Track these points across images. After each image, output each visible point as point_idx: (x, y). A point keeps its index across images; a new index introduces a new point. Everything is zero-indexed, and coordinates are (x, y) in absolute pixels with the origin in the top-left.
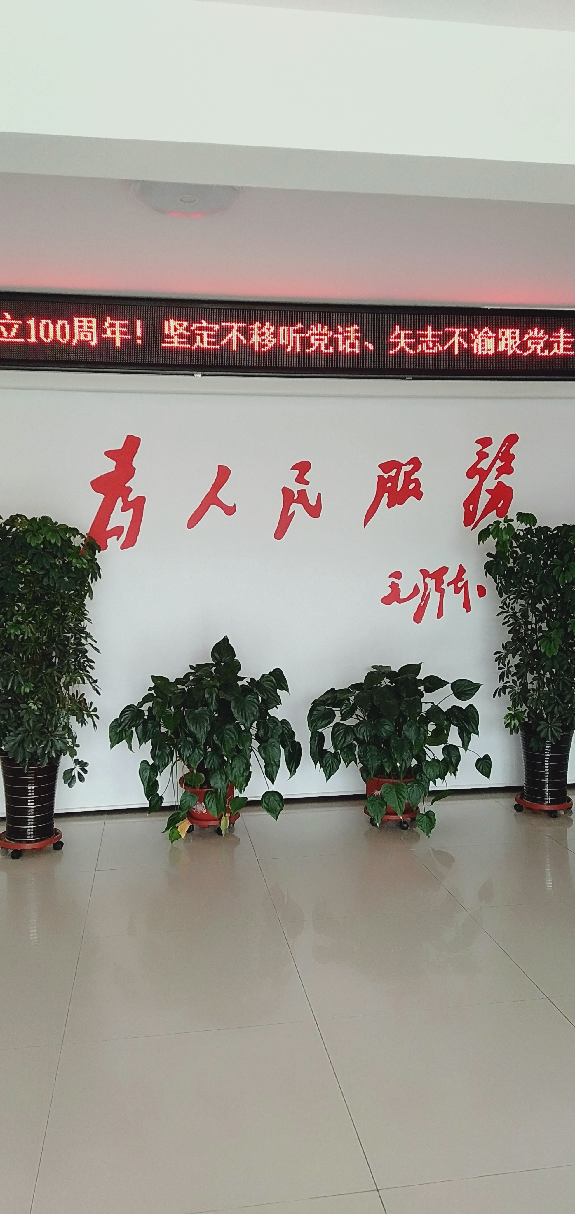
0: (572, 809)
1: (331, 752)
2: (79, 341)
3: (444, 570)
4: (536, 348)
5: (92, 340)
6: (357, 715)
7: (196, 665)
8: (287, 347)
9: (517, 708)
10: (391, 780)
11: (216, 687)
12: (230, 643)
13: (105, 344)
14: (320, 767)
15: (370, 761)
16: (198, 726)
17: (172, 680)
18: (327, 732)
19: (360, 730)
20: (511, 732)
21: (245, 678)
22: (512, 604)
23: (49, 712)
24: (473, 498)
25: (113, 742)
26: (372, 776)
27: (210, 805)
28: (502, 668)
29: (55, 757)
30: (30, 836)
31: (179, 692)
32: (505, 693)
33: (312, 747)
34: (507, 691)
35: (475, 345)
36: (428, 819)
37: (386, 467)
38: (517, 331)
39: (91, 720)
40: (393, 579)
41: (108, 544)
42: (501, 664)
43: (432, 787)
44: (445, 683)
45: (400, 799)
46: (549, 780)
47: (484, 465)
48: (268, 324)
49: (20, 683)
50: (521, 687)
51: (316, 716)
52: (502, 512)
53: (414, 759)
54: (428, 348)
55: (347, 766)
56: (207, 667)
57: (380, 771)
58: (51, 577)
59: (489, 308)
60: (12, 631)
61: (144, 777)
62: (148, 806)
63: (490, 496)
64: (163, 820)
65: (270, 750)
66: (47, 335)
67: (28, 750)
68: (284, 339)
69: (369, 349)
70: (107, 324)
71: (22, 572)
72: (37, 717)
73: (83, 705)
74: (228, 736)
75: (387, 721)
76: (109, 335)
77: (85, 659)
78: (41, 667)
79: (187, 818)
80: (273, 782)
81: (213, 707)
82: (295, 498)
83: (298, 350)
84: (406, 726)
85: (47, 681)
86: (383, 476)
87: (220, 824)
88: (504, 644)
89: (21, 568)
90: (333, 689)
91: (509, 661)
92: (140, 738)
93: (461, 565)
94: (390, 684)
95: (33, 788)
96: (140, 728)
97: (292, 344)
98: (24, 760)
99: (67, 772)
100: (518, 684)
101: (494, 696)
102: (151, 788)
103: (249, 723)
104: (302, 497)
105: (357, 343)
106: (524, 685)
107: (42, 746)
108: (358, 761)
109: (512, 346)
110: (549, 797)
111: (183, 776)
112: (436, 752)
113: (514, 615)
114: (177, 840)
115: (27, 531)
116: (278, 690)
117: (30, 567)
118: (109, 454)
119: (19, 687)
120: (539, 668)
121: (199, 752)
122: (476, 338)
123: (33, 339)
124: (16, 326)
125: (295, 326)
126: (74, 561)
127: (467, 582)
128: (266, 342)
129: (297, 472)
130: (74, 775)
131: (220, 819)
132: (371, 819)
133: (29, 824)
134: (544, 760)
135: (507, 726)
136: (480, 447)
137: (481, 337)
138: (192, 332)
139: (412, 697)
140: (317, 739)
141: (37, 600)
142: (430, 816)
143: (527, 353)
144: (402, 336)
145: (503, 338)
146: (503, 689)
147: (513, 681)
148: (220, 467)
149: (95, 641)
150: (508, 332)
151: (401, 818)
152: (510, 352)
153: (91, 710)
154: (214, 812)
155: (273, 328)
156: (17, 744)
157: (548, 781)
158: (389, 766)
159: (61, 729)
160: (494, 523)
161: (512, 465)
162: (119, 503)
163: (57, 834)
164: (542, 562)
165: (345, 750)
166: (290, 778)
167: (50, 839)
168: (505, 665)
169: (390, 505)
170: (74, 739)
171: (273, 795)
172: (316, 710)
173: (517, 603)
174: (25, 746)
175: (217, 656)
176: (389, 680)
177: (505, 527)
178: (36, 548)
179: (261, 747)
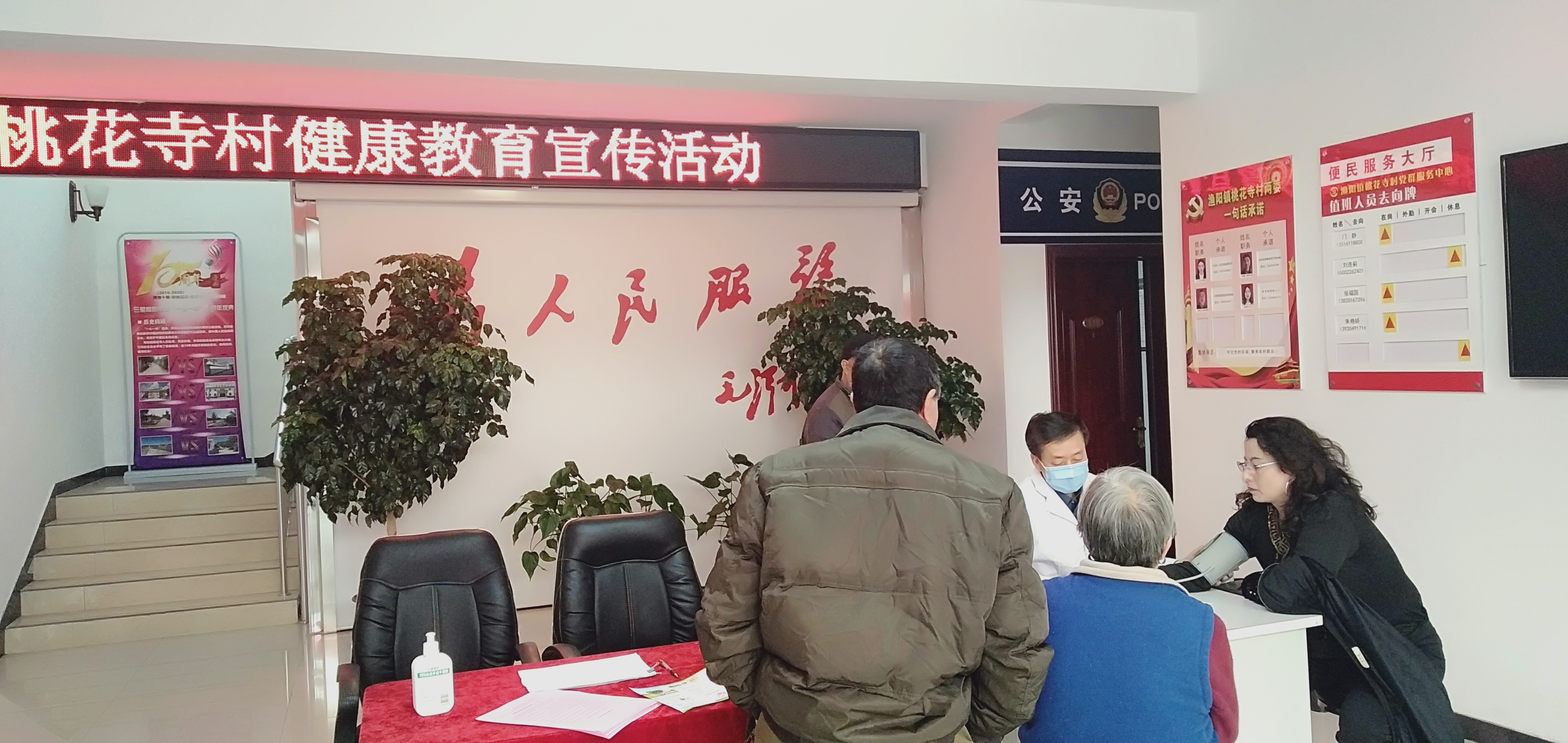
3: (773, 369)
37: (716, 273)
40: (727, 379)
47: (806, 270)
82: (631, 304)
86: (714, 282)
104: (638, 304)
129: (632, 280)
136: (802, 254)
148: (557, 276)
161: (831, 270)
169: (721, 309)
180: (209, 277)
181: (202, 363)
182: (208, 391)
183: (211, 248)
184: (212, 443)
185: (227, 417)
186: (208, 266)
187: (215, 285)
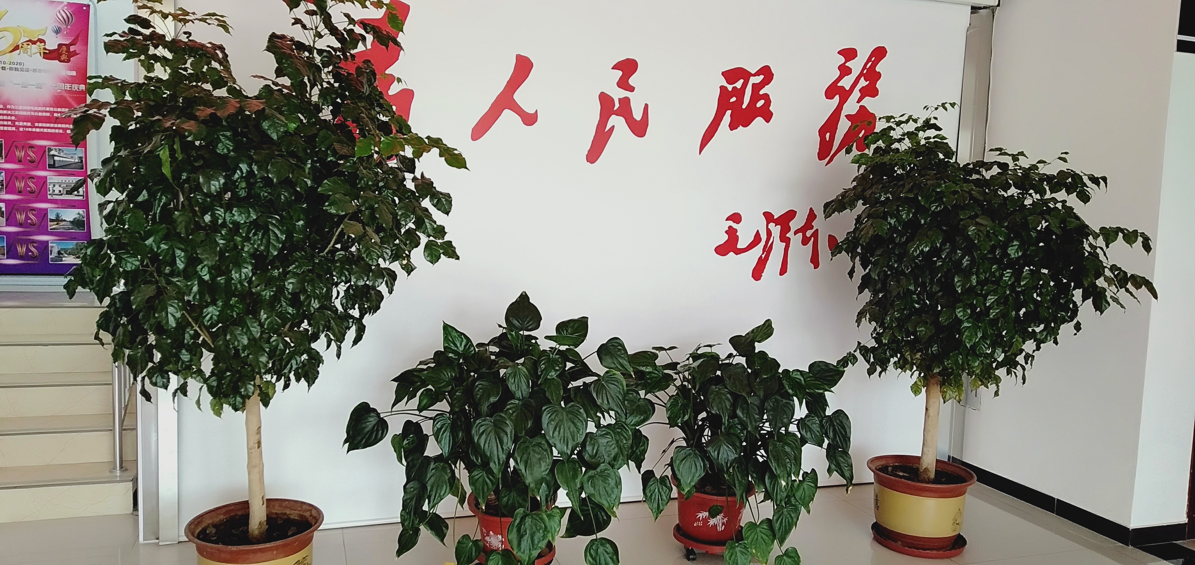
3: (791, 215)
37: (732, 75)
40: (731, 223)
47: (846, 83)
63: (850, 123)
82: (615, 109)
86: (726, 87)
93: (811, 209)
104: (625, 106)
127: (817, 230)
129: (619, 73)
136: (842, 60)
148: (518, 57)
161: (877, 86)
169: (733, 126)
180: (56, 47)
181: (45, 151)
182: (52, 186)
183: (59, 12)
184: (55, 248)
185: (74, 219)
186: (55, 34)
187: (62, 59)
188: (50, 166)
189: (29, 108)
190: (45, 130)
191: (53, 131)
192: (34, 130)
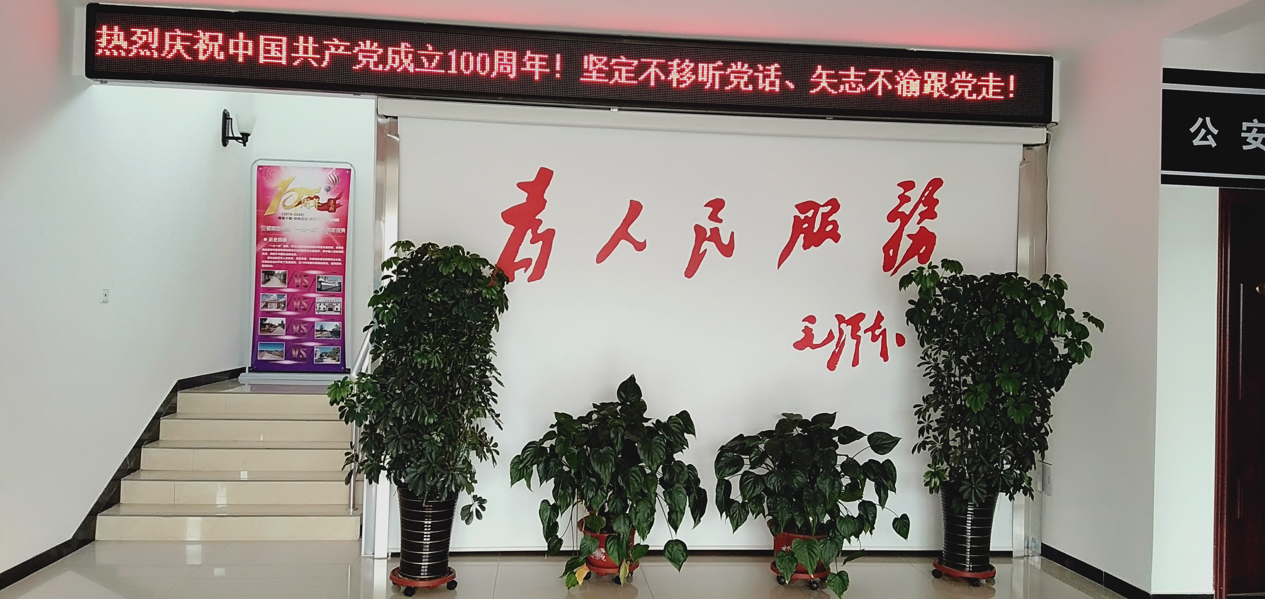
0: (994, 578)
1: (738, 502)
2: (498, 73)
3: (861, 317)
4: (963, 92)
5: (511, 73)
6: (766, 465)
7: (600, 404)
8: (705, 83)
9: (937, 466)
10: (802, 536)
11: (622, 427)
12: (637, 382)
13: (525, 77)
14: (725, 517)
15: (780, 513)
16: (603, 467)
17: (575, 418)
18: (735, 480)
19: (770, 479)
20: (931, 492)
21: (651, 419)
22: (934, 355)
23: (451, 445)
24: (894, 243)
25: (513, 479)
26: (782, 531)
27: (612, 549)
28: (922, 423)
29: (454, 491)
30: (424, 575)
31: (583, 431)
32: (925, 449)
33: (718, 496)
34: (928, 447)
35: (899, 87)
36: (839, 579)
37: (803, 207)
38: (944, 74)
39: (491, 455)
40: (807, 324)
41: (515, 276)
42: (921, 418)
43: (846, 546)
44: (862, 435)
45: (812, 557)
46: (971, 545)
47: (906, 209)
48: (687, 61)
49: (423, 412)
50: (943, 443)
51: (724, 462)
52: (924, 258)
53: (827, 514)
54: (851, 88)
55: (756, 518)
56: (612, 406)
57: (791, 526)
58: (460, 306)
59: (915, 50)
60: (419, 360)
61: (544, 517)
62: (546, 549)
63: (911, 241)
64: (561, 565)
65: (676, 497)
66: (467, 67)
67: (428, 483)
68: (703, 76)
69: (789, 88)
70: (526, 58)
71: (432, 300)
72: (439, 449)
73: (484, 440)
74: (632, 478)
75: (799, 471)
76: (528, 68)
77: (489, 392)
78: (445, 398)
79: (585, 564)
80: (676, 530)
81: (618, 448)
82: (707, 236)
83: (717, 87)
84: (819, 479)
85: (451, 413)
86: (799, 217)
87: (619, 572)
88: (925, 397)
89: (431, 296)
90: (741, 435)
91: (930, 415)
92: (541, 476)
93: (879, 312)
94: (802, 433)
95: (430, 522)
96: (541, 466)
97: (710, 81)
98: (424, 493)
99: (464, 508)
100: (940, 440)
101: (913, 452)
102: (550, 530)
103: (655, 466)
104: (715, 236)
105: (778, 82)
106: (946, 441)
107: (443, 479)
108: (766, 513)
109: (938, 88)
110: (970, 564)
111: (583, 519)
112: (850, 509)
113: (936, 367)
114: (574, 586)
115: (438, 260)
116: (685, 434)
117: (441, 296)
118: (521, 186)
119: (423, 417)
120: (962, 424)
121: (601, 493)
122: (902, 80)
123: (453, 71)
124: (437, 58)
125: (714, 63)
126: (484, 291)
127: (885, 330)
128: (685, 78)
129: (710, 210)
130: (472, 512)
131: (619, 568)
132: (778, 576)
133: (424, 560)
134: (965, 523)
135: (926, 485)
136: (901, 190)
137: (906, 78)
138: (611, 67)
139: (826, 448)
140: (724, 487)
141: (445, 330)
142: (843, 577)
143: (954, 97)
144: (824, 76)
145: (929, 81)
146: (923, 445)
147: (934, 436)
148: (632, 202)
149: (500, 374)
150: (934, 75)
151: (812, 576)
152: (936, 95)
153: (491, 445)
154: (615, 558)
155: (692, 65)
156: (418, 476)
157: (969, 547)
158: (801, 520)
159: (461, 463)
160: (917, 269)
161: (935, 210)
162: (529, 235)
163: (451, 573)
164: (968, 312)
165: (754, 500)
166: (694, 527)
167: (444, 578)
168: (925, 420)
169: (806, 247)
170: (473, 474)
171: (677, 545)
172: (723, 457)
173: (940, 354)
174: (427, 478)
175: (623, 395)
176: (801, 429)
177: (929, 273)
178: (447, 276)
179: (666, 493)
180: (327, 202)
181: (315, 278)
182: (318, 305)
183: (330, 176)
184: (318, 352)
185: (333, 330)
186: (326, 192)
187: (330, 210)
188: (318, 290)
189: (305, 247)
190: (316, 263)
191: (321, 263)
192: (308, 263)
